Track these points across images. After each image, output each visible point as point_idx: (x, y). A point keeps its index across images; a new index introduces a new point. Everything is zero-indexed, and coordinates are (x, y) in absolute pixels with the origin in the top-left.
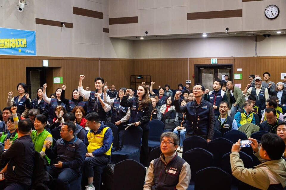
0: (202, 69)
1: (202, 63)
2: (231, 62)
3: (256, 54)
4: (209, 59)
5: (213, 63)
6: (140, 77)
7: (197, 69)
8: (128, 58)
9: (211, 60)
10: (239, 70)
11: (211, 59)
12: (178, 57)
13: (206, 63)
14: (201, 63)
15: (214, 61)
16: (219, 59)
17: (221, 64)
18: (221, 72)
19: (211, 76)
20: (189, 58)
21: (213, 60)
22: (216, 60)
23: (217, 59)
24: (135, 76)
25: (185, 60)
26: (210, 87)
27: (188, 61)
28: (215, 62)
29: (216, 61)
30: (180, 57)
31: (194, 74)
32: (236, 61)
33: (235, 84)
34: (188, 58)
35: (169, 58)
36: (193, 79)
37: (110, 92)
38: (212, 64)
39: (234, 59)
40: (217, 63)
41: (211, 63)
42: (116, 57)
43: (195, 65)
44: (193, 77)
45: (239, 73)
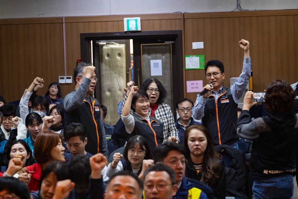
2: (176, 27)
3: (238, 5)
4: (119, 19)
5: (131, 30)
7: (87, 45)
10: (198, 45)
11: (125, 19)
12: (36, 16)
16: (145, 19)
17: (151, 32)
18: (149, 53)
20: (67, 18)
21: (130, 22)
22: (136, 20)
23: (139, 19)
25: (56, 22)
26: (120, 90)
27: (64, 25)
28: (134, 25)
29: (137, 25)
30: (41, 16)
31: (80, 59)
32: (189, 23)
33: (187, 82)
34: (62, 18)
38: (126, 32)
39: (184, 18)
40: (139, 29)
41: (126, 30)
43: (81, 34)
45: (197, 52)
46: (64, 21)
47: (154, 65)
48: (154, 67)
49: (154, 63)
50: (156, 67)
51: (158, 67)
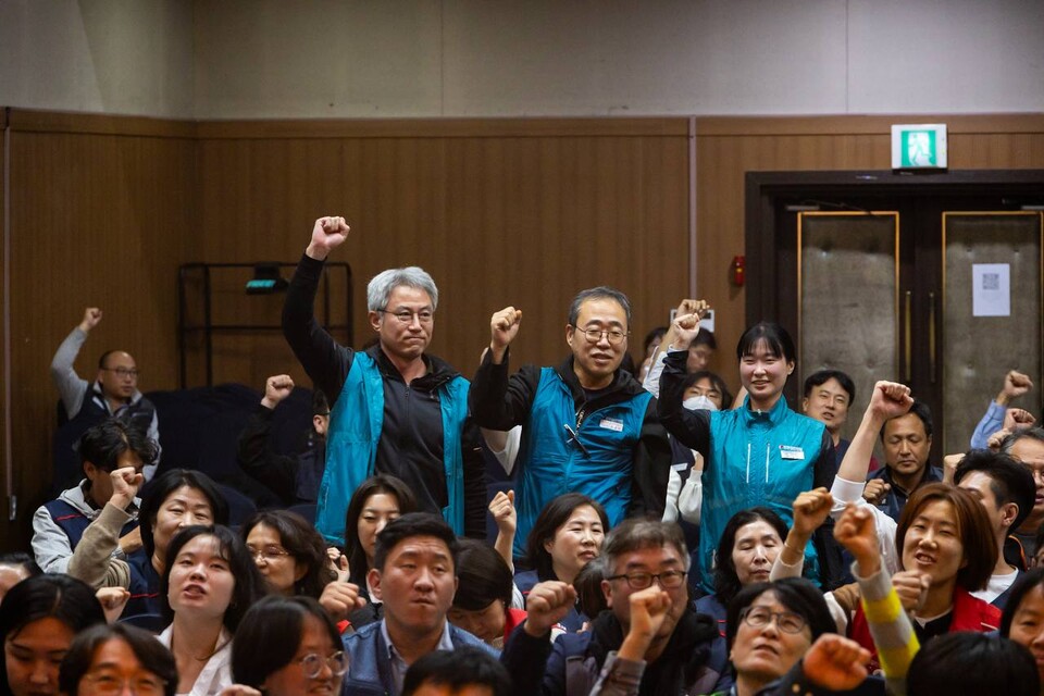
0: (804, 212)
1: (809, 161)
4: (876, 130)
5: (913, 165)
6: (269, 283)
7: (768, 210)
8: (159, 110)
9: (889, 134)
11: (896, 130)
12: (604, 113)
13: (846, 160)
14: (807, 165)
15: (920, 148)
16: (961, 130)
17: (978, 173)
18: (969, 242)
19: (881, 270)
20: (702, 121)
21: (911, 140)
22: (932, 134)
23: (941, 129)
24: (206, 267)
25: (667, 134)
27: (693, 142)
28: (926, 150)
29: (933, 149)
30: (619, 113)
31: (741, 252)
34: (687, 121)
35: (520, 113)
36: (732, 297)
37: (96, 400)
38: (897, 172)
40: (942, 163)
41: (896, 163)
42: (96, 106)
43: (748, 175)
44: (736, 282)
46: (693, 132)
47: (984, 282)
48: (985, 288)
49: (985, 276)
50: (992, 288)
51: (995, 286)
